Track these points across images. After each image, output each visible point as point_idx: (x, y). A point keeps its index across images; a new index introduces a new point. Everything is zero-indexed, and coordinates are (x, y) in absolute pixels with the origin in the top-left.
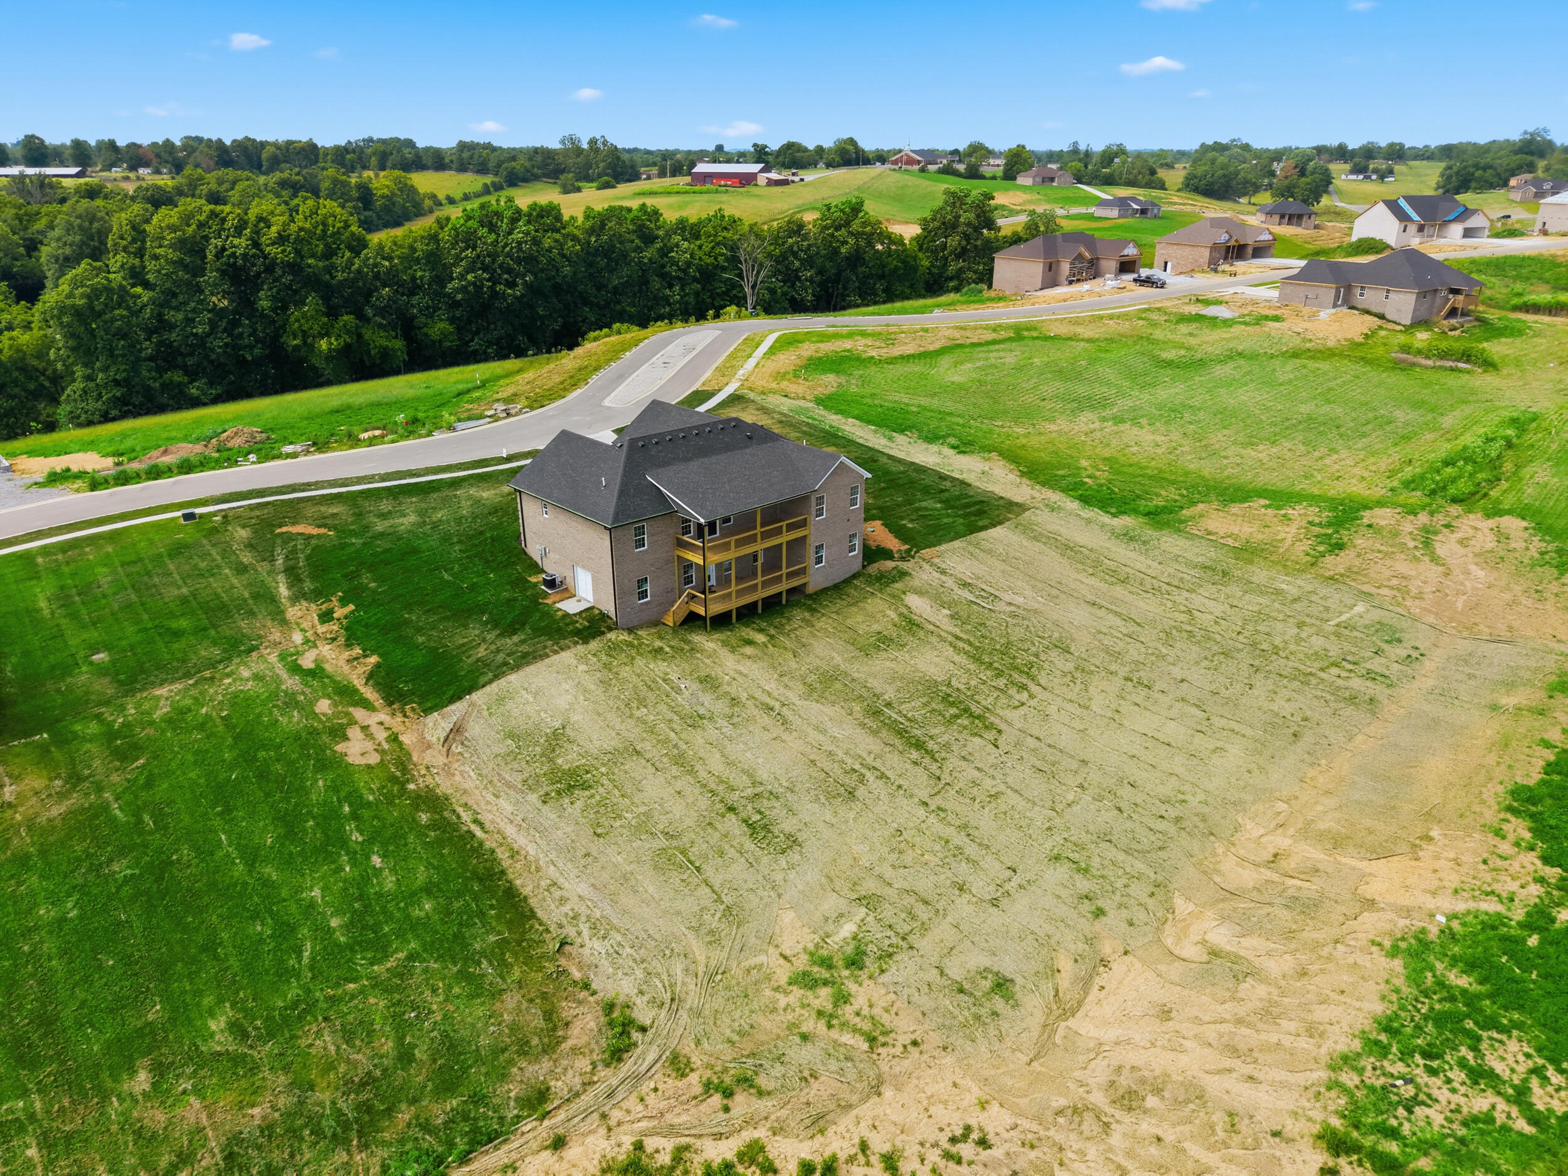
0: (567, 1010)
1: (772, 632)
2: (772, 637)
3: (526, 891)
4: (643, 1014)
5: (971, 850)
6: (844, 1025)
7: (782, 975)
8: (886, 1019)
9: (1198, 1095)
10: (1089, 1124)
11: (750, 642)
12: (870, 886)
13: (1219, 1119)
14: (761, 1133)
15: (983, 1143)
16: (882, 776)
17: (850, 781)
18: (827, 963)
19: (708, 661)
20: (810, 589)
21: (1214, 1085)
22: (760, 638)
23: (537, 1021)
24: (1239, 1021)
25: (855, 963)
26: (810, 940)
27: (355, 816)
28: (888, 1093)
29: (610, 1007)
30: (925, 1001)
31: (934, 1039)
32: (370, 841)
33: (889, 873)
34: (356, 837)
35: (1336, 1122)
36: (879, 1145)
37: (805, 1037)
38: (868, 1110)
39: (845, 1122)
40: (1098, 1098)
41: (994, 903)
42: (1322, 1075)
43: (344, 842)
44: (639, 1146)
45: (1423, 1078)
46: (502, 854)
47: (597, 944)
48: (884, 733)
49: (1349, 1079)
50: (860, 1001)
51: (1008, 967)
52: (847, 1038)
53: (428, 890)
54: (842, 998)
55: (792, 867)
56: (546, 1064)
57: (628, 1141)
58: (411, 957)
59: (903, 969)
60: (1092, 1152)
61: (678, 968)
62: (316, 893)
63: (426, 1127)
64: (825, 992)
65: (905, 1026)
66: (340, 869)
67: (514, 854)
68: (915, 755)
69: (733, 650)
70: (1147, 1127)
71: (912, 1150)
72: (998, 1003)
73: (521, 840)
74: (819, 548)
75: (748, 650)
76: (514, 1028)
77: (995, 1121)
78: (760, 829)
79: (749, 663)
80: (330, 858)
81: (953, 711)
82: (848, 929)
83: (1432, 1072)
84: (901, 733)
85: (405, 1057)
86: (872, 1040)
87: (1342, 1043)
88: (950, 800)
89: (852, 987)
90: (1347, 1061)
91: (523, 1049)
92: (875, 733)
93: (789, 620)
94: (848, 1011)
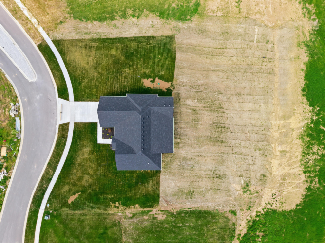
0: (226, 215)
3: (206, 210)
4: (233, 209)
5: (245, 157)
6: (253, 194)
7: (242, 193)
8: (256, 189)
9: (289, 174)
10: (282, 185)
12: (239, 173)
13: (293, 176)
14: (256, 210)
15: (275, 195)
16: (224, 153)
17: (221, 158)
18: (244, 188)
21: (291, 171)
23: (225, 219)
24: (288, 161)
25: (247, 185)
26: (240, 186)
27: (176, 223)
28: (263, 197)
29: (230, 212)
30: (258, 184)
31: (263, 187)
32: (183, 223)
33: (239, 169)
34: (181, 225)
35: (303, 169)
36: (267, 202)
37: (251, 198)
38: (263, 200)
39: (262, 203)
40: (281, 181)
41: (254, 164)
42: (299, 163)
43: (180, 227)
44: (247, 219)
45: (309, 157)
46: (197, 209)
47: (220, 207)
48: (216, 144)
49: (302, 162)
50: (252, 190)
51: (262, 172)
52: (255, 195)
53: (197, 221)
54: (250, 191)
55: (228, 178)
56: (231, 221)
57: (245, 220)
58: (206, 227)
59: (253, 182)
60: (284, 188)
61: (231, 202)
62: (188, 233)
63: (228, 235)
64: (248, 192)
65: (259, 189)
66: (185, 229)
67: (198, 207)
68: (223, 144)
70: (287, 181)
71: (270, 200)
72: (265, 178)
73: (196, 206)
76: (224, 222)
77: (274, 191)
78: (219, 177)
80: (182, 229)
81: (220, 129)
82: (242, 182)
83: (309, 156)
84: (218, 141)
85: (219, 233)
86: (257, 193)
87: (300, 158)
88: (235, 150)
89: (250, 189)
90: (301, 160)
91: (227, 222)
92: (215, 145)
94: (252, 192)
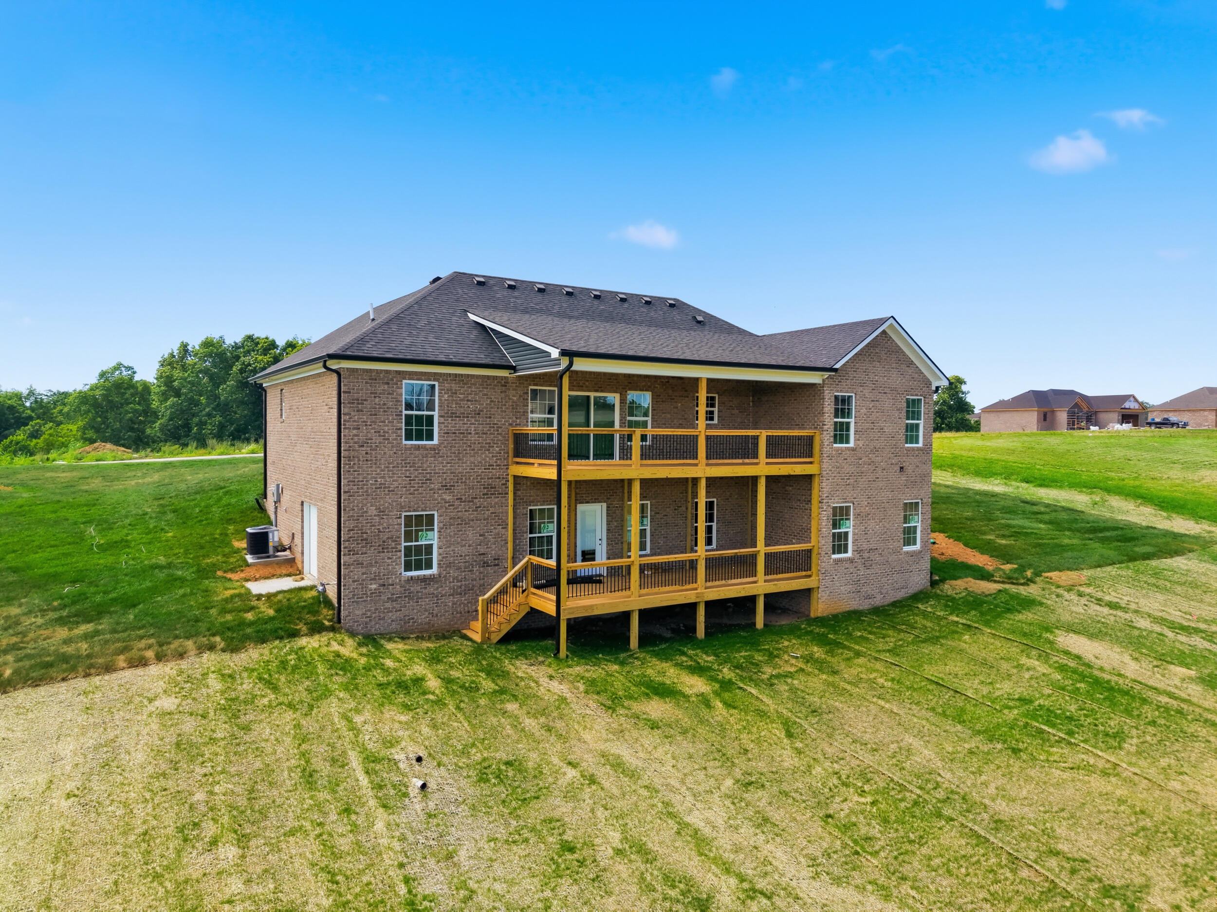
1: (727, 673)
2: (726, 685)
11: (663, 691)
19: (529, 723)
20: (820, 607)
22: (695, 685)
69: (613, 703)
74: (839, 515)
75: (656, 708)
79: (649, 739)
93: (772, 656)
